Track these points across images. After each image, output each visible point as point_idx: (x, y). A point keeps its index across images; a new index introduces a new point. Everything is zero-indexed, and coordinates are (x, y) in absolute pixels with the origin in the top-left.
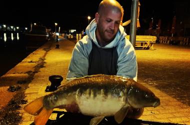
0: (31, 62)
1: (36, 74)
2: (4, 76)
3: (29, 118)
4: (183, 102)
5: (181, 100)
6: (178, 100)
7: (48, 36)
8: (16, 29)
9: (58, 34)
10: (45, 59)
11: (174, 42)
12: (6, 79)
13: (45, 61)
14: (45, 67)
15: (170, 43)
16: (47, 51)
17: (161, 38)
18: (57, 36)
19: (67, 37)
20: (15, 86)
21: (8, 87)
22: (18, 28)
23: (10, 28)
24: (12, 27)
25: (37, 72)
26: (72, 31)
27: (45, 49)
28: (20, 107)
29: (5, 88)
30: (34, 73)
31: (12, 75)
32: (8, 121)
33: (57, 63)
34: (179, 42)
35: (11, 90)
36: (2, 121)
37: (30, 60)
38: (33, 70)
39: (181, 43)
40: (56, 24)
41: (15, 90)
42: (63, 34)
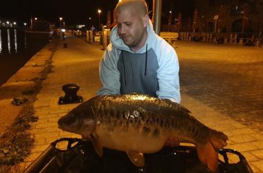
0: (36, 66)
1: (44, 81)
2: (4, 85)
3: (43, 141)
4: (221, 112)
5: (218, 109)
6: (215, 109)
7: (52, 33)
8: (13, 24)
9: (64, 30)
10: (52, 62)
11: (196, 38)
12: (7, 88)
13: (53, 64)
14: (53, 72)
15: (192, 40)
16: (53, 52)
17: (181, 33)
18: (63, 33)
19: (75, 34)
20: (21, 98)
21: (12, 100)
22: (15, 23)
23: (6, 23)
24: (8, 23)
25: (44, 79)
26: (80, 26)
27: (50, 50)
28: (29, 126)
29: (7, 100)
30: (42, 80)
31: (15, 83)
32: (17, 147)
33: (67, 66)
34: (202, 38)
35: (16, 103)
36: (10, 147)
37: (34, 64)
38: (40, 77)
39: (204, 39)
40: (61, 19)
41: (21, 103)
42: (70, 31)
